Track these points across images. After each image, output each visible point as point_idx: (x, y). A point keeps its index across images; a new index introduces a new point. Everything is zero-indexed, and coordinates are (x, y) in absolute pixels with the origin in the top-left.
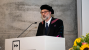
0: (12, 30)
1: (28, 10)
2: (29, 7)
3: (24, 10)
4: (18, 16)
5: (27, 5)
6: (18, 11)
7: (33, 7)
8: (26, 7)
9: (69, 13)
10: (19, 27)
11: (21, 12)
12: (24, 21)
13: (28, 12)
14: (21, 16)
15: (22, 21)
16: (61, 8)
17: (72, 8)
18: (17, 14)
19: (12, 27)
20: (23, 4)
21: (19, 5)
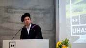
0: (2, 30)
1: (15, 13)
2: (16, 10)
3: (12, 13)
4: (7, 18)
5: (14, 9)
6: (7, 14)
7: (20, 10)
8: (14, 10)
9: (49, 15)
11: (9, 14)
12: (12, 22)
13: (16, 14)
14: (9, 18)
15: (10, 22)
16: (42, 11)
17: (51, 12)
18: (6, 16)
19: (2, 27)
20: (11, 8)
21: (7, 9)
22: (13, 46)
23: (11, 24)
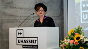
0: (5, 16)
4: (9, 3)
10: (11, 14)
12: (15, 8)
14: (12, 3)
15: (13, 8)
19: (5, 13)
22: (21, 34)
23: (15, 9)
